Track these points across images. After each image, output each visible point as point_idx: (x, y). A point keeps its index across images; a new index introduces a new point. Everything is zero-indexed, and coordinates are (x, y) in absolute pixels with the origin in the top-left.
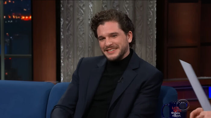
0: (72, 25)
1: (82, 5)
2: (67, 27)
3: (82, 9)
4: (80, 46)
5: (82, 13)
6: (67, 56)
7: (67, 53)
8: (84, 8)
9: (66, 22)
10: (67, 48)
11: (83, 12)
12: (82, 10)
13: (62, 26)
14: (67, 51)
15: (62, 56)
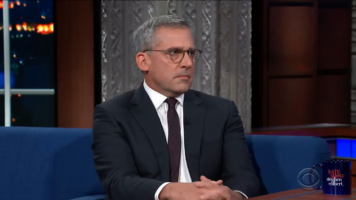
0: (120, 42)
1: (137, 10)
2: (112, 45)
3: (137, 16)
4: (134, 76)
5: (136, 22)
6: (113, 91)
7: (113, 86)
8: (140, 15)
9: (112, 36)
10: (113, 78)
11: (138, 20)
12: (137, 18)
13: (105, 43)
14: (113, 82)
15: (104, 91)
